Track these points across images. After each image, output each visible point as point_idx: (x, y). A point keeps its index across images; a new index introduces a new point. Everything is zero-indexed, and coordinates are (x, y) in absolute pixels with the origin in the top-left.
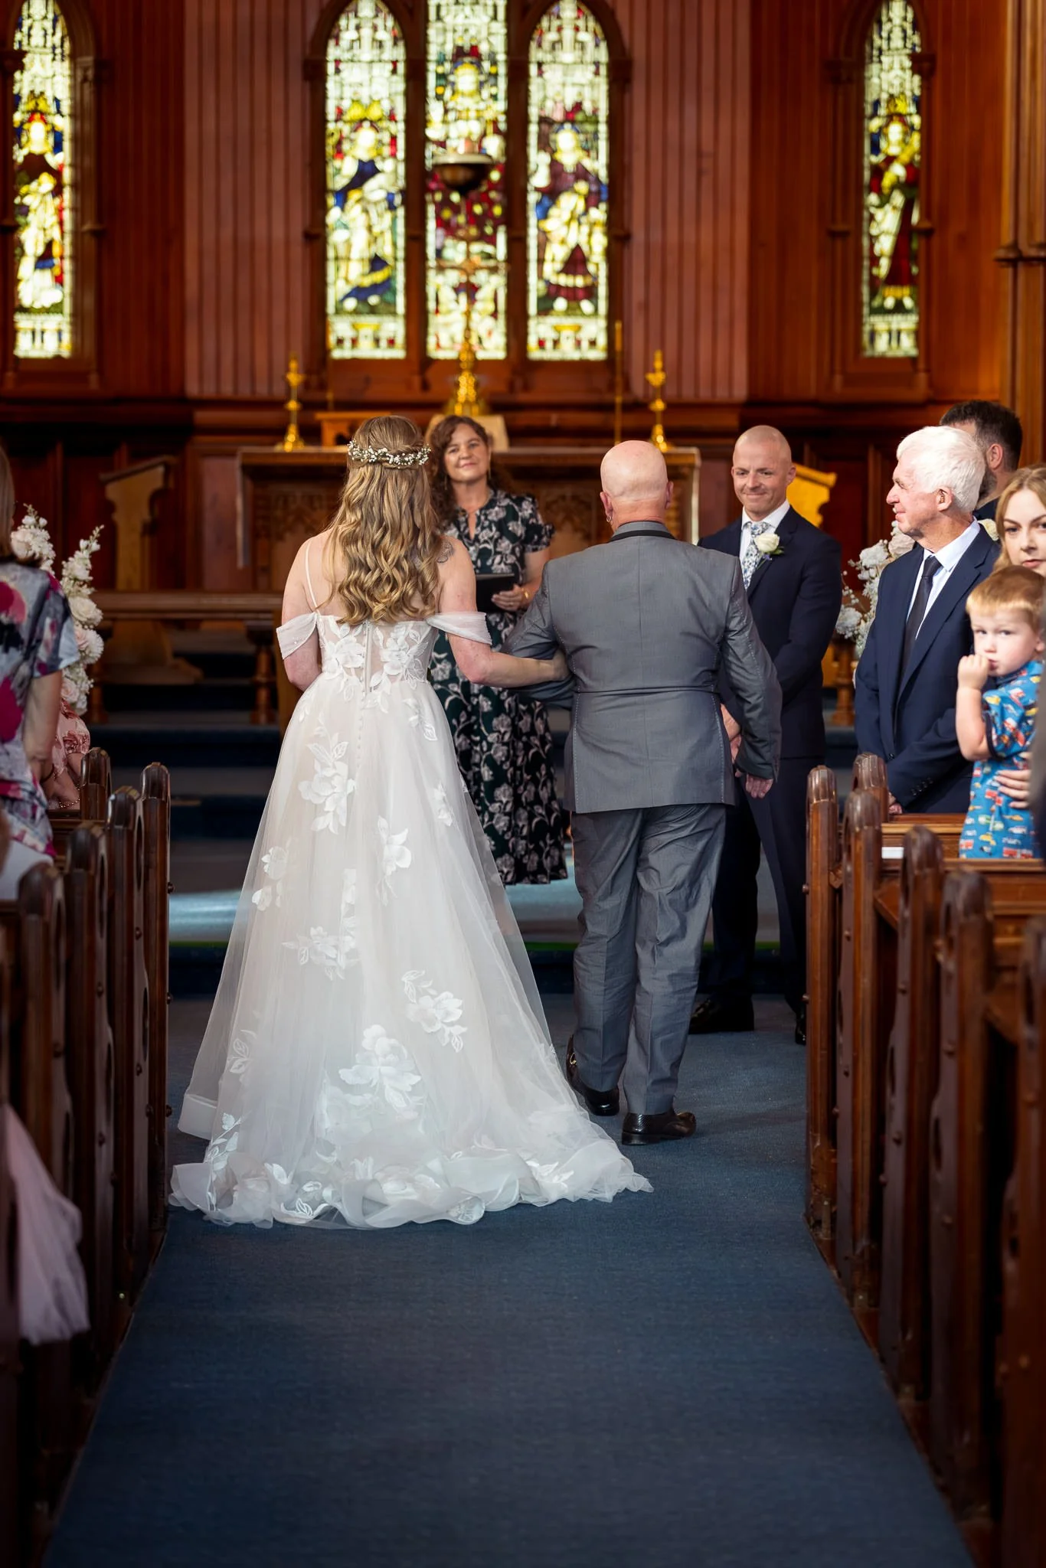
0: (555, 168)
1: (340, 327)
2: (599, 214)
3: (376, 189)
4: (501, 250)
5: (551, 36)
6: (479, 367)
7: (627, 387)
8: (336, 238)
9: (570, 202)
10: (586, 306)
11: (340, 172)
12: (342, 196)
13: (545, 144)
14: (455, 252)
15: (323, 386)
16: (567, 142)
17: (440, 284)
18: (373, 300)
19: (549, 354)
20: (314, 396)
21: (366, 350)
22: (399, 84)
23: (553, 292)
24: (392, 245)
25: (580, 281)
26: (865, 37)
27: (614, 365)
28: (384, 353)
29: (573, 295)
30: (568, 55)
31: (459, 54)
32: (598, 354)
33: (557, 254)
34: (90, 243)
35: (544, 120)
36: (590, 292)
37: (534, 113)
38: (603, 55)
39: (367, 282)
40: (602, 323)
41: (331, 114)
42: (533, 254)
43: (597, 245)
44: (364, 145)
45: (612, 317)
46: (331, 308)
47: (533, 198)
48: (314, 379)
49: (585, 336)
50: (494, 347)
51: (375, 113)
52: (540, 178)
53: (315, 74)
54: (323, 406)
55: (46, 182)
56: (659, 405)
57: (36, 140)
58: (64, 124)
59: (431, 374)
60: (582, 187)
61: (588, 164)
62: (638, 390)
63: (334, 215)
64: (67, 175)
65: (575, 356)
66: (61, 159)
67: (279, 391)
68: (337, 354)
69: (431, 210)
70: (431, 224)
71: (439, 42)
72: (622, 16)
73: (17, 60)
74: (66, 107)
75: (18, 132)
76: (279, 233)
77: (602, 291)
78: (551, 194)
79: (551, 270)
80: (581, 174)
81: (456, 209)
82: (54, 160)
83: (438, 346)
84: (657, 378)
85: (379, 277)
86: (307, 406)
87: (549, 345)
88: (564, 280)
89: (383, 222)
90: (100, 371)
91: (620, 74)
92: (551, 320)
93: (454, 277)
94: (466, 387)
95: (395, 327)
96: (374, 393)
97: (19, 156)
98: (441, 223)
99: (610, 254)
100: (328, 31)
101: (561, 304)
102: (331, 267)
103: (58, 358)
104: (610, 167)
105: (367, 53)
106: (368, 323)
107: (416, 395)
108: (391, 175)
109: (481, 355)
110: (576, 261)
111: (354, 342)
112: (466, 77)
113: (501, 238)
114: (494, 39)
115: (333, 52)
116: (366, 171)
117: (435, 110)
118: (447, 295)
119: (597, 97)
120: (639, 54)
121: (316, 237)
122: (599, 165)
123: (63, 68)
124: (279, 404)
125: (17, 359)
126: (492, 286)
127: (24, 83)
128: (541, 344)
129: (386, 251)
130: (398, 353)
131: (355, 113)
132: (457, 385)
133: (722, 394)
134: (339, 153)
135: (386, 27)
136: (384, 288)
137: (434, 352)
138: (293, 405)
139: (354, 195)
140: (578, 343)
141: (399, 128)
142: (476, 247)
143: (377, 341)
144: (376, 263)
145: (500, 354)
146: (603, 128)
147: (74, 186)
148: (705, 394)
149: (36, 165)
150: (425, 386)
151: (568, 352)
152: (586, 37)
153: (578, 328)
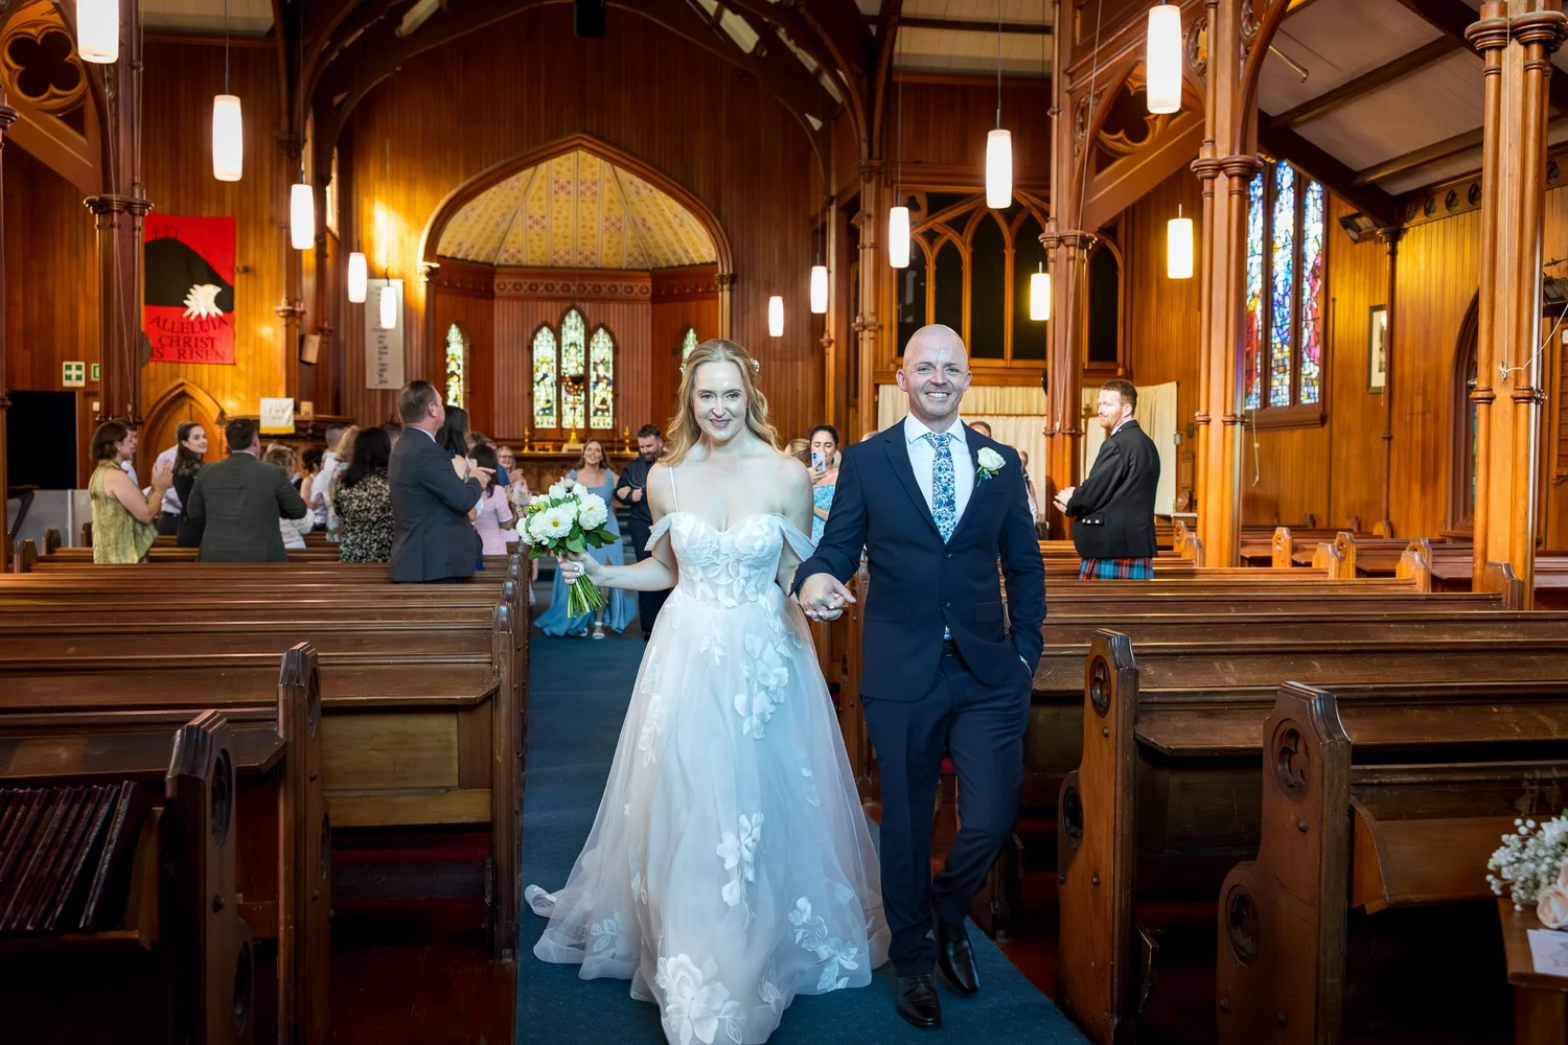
0: (598, 376)
1: (538, 419)
2: (610, 388)
3: (548, 381)
4: (583, 397)
5: (596, 340)
6: (576, 430)
7: (618, 436)
8: (537, 395)
9: (602, 385)
10: (606, 414)
11: (538, 376)
12: (538, 383)
13: (595, 369)
14: (571, 398)
15: (534, 436)
16: (601, 369)
17: (566, 408)
18: (547, 412)
19: (596, 427)
20: (532, 438)
21: (545, 426)
22: (555, 353)
23: (597, 410)
24: (553, 397)
25: (605, 407)
26: (682, 342)
27: (615, 430)
28: (550, 426)
29: (603, 411)
30: (601, 345)
31: (571, 344)
32: (610, 427)
33: (598, 399)
34: (468, 395)
35: (595, 363)
36: (608, 410)
37: (592, 361)
38: (611, 345)
39: (545, 407)
40: (611, 418)
41: (535, 360)
42: (591, 399)
43: (609, 397)
44: (544, 369)
45: (614, 417)
46: (535, 413)
47: (591, 384)
48: (532, 434)
49: (606, 422)
50: (581, 425)
51: (548, 360)
52: (593, 379)
53: (530, 349)
54: (533, 441)
55: (455, 378)
56: (627, 441)
57: (452, 367)
58: (461, 363)
59: (564, 432)
60: (605, 381)
61: (607, 375)
63: (536, 388)
64: (462, 376)
65: (603, 427)
66: (460, 372)
67: (521, 437)
68: (537, 427)
69: (563, 387)
70: (563, 391)
71: (565, 341)
72: (616, 335)
73: (447, 344)
74: (461, 357)
75: (448, 364)
76: (520, 392)
77: (611, 409)
78: (597, 383)
79: (596, 404)
80: (605, 377)
81: (570, 387)
82: (458, 372)
83: (565, 424)
84: (627, 434)
85: (549, 405)
86: (531, 441)
87: (596, 424)
88: (601, 407)
89: (550, 390)
91: (616, 350)
92: (597, 418)
93: (570, 406)
94: (573, 436)
95: (553, 419)
96: (548, 437)
97: (449, 371)
98: (567, 391)
99: (613, 400)
100: (534, 337)
101: (599, 413)
102: (535, 403)
104: (614, 376)
105: (545, 343)
106: (546, 418)
107: (559, 438)
108: (552, 377)
109: (578, 427)
110: (604, 402)
111: (542, 423)
112: (573, 350)
113: (583, 395)
114: (581, 340)
115: (535, 343)
116: (545, 376)
117: (564, 360)
118: (568, 410)
119: (609, 357)
120: (621, 344)
121: (531, 394)
122: (610, 375)
123: (461, 346)
124: (523, 440)
126: (581, 408)
127: (450, 351)
128: (594, 424)
129: (551, 398)
130: (554, 426)
131: (541, 360)
132: (571, 435)
134: (537, 370)
135: (551, 336)
136: (550, 408)
137: (564, 426)
138: (526, 440)
139: (541, 383)
140: (604, 424)
141: (555, 364)
142: (576, 397)
143: (548, 423)
144: (548, 401)
145: (583, 427)
146: (611, 365)
147: (464, 379)
149: (453, 374)
150: (562, 435)
151: (602, 426)
152: (606, 340)
153: (604, 420)
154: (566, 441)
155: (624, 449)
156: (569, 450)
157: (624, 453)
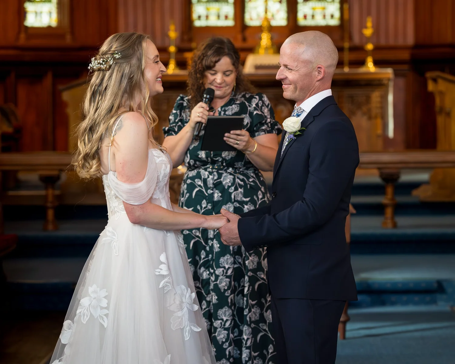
1: (199, 10)
6: (271, 29)
7: (351, 38)
15: (190, 40)
19: (309, 23)
20: (186, 45)
21: (213, 22)
28: (223, 23)
32: (335, 22)
40: (337, 5)
45: (342, 2)
48: (186, 37)
49: (328, 12)
50: (280, 19)
56: (370, 47)
59: (248, 33)
62: (357, 40)
65: (323, 23)
68: (198, 23)
83: (251, 19)
84: (368, 32)
86: (180, 49)
87: (309, 17)
90: (72, 33)
92: (310, 4)
94: (265, 39)
103: (49, 27)
106: (214, 7)
107: (240, 44)
109: (274, 23)
111: (207, 17)
125: (27, 28)
128: (305, 17)
130: (230, 23)
132: (260, 39)
133: (400, 42)
137: (248, 22)
138: (172, 49)
140: (324, 16)
143: (219, 17)
145: (284, 23)
148: (392, 42)
150: (244, 39)
151: (319, 20)
153: (324, 8)
154: (251, 50)
155: (362, 63)
156: (258, 67)
157: (362, 70)
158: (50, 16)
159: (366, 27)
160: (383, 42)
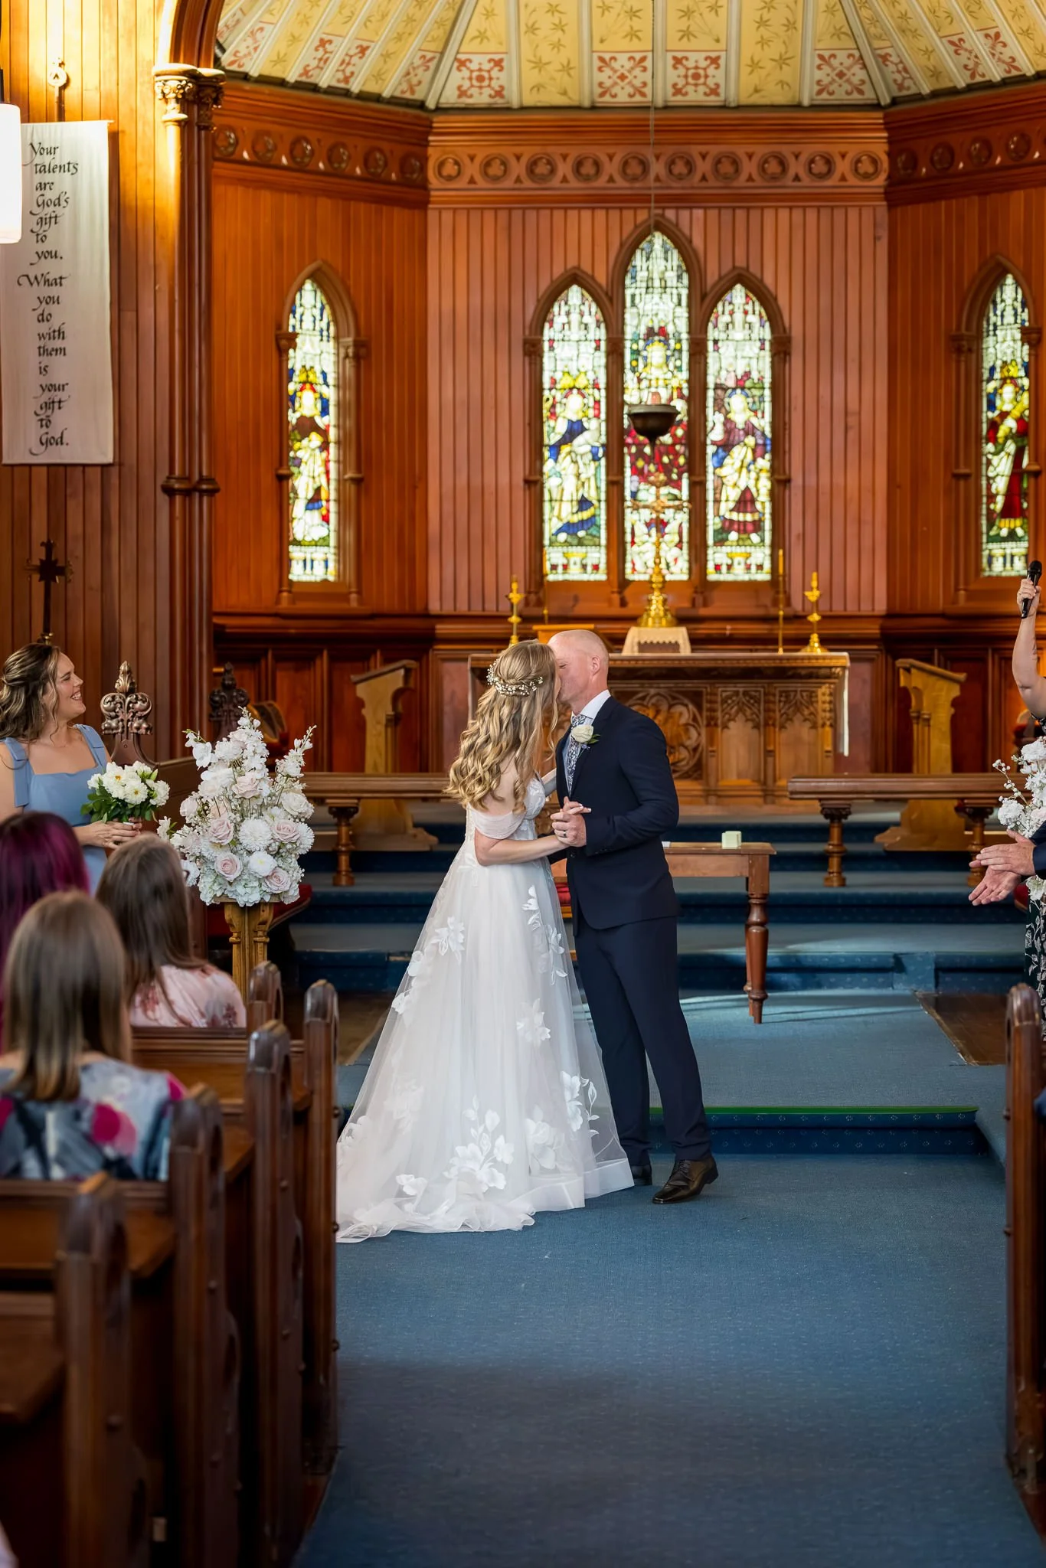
0: (729, 427)
1: (553, 556)
2: (764, 463)
3: (583, 444)
4: (685, 493)
5: (725, 319)
6: (665, 586)
7: (788, 603)
8: (551, 484)
9: (740, 453)
10: (755, 538)
11: (554, 430)
12: (556, 449)
13: (719, 406)
14: (647, 494)
15: (540, 603)
16: (739, 408)
17: (635, 520)
18: (581, 534)
19: (724, 577)
20: (533, 611)
21: (575, 574)
22: (601, 359)
23: (728, 526)
24: (596, 490)
25: (749, 517)
26: (983, 314)
27: (777, 584)
28: (590, 576)
29: (743, 528)
30: (738, 334)
31: (651, 333)
32: (764, 576)
33: (732, 494)
34: (352, 489)
35: (718, 387)
36: (757, 526)
37: (711, 381)
38: (767, 334)
39: (575, 519)
40: (768, 551)
41: (547, 384)
42: (710, 496)
43: (763, 488)
44: (572, 408)
45: (774, 546)
46: (546, 542)
47: (711, 449)
48: (533, 597)
49: (754, 561)
50: (679, 572)
51: (581, 383)
52: (716, 434)
53: (533, 350)
54: (540, 620)
55: (315, 439)
56: (815, 617)
57: (307, 405)
58: (330, 393)
59: (628, 593)
60: (750, 441)
61: (755, 421)
62: (797, 606)
63: (549, 466)
64: (333, 434)
65: (746, 578)
66: (329, 421)
67: (504, 608)
68: (551, 578)
69: (628, 459)
70: (628, 471)
71: (634, 325)
72: (783, 301)
73: (291, 340)
74: (331, 380)
75: (292, 399)
76: (504, 480)
77: (768, 525)
78: (726, 446)
79: (725, 508)
80: (750, 430)
81: (648, 460)
82: (321, 422)
83: (634, 570)
84: (813, 595)
85: (585, 515)
86: (526, 619)
87: (724, 569)
88: (735, 516)
89: (589, 470)
90: (359, 593)
91: (781, 349)
92: (725, 549)
93: (646, 515)
94: (656, 604)
95: (598, 555)
96: (582, 609)
97: (293, 418)
98: (636, 471)
99: (772, 494)
100: (543, 315)
101: (733, 536)
102: (547, 506)
103: (325, 581)
104: (774, 425)
105: (575, 333)
106: (577, 553)
107: (616, 610)
108: (595, 433)
109: (669, 578)
110: (746, 501)
111: (565, 567)
112: (656, 352)
113: (685, 482)
114: (679, 322)
115: (548, 333)
116: (575, 430)
117: (630, 378)
118: (641, 529)
119: (762, 367)
120: (796, 333)
121: (534, 484)
122: (764, 423)
123: (330, 347)
124: (504, 618)
125: (291, 582)
126: (678, 520)
127: (296, 359)
128: (718, 568)
129: (592, 495)
130: (601, 576)
131: (565, 382)
132: (650, 602)
133: (866, 609)
134: (553, 415)
135: (591, 313)
136: (591, 522)
137: (629, 576)
138: (514, 619)
139: (565, 449)
140: (748, 567)
141: (602, 395)
142: (664, 490)
143: (584, 567)
144: (584, 503)
145: (685, 577)
146: (767, 393)
147: (338, 443)
148: (852, 609)
149: (307, 426)
150: (623, 603)
151: (739, 574)
152: (753, 319)
153: (748, 556)
154: (634, 620)
155: (805, 641)
156: (643, 647)
157: (804, 652)
158: (327, 567)
159: (811, 589)
160: (838, 609)
